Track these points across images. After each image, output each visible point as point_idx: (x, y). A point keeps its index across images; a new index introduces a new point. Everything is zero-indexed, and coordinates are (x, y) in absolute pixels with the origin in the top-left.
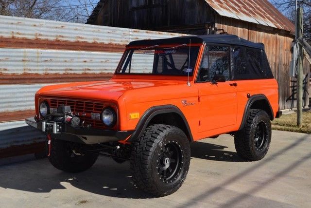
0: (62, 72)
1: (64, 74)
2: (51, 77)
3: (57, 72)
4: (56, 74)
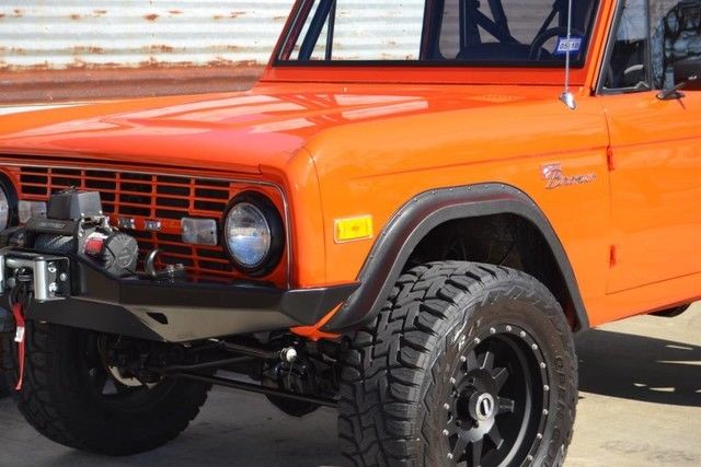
0: (59, 62)
1: (71, 68)
2: (20, 80)
3: (40, 60)
4: (37, 69)
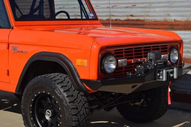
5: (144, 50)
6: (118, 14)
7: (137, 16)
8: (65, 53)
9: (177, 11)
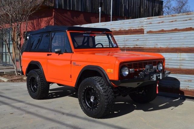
5: (144, 64)
6: (129, 44)
7: (139, 45)
8: (101, 66)
9: (161, 42)
